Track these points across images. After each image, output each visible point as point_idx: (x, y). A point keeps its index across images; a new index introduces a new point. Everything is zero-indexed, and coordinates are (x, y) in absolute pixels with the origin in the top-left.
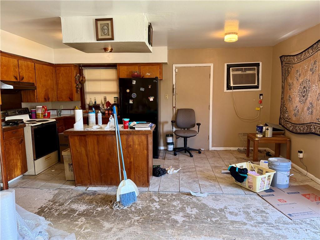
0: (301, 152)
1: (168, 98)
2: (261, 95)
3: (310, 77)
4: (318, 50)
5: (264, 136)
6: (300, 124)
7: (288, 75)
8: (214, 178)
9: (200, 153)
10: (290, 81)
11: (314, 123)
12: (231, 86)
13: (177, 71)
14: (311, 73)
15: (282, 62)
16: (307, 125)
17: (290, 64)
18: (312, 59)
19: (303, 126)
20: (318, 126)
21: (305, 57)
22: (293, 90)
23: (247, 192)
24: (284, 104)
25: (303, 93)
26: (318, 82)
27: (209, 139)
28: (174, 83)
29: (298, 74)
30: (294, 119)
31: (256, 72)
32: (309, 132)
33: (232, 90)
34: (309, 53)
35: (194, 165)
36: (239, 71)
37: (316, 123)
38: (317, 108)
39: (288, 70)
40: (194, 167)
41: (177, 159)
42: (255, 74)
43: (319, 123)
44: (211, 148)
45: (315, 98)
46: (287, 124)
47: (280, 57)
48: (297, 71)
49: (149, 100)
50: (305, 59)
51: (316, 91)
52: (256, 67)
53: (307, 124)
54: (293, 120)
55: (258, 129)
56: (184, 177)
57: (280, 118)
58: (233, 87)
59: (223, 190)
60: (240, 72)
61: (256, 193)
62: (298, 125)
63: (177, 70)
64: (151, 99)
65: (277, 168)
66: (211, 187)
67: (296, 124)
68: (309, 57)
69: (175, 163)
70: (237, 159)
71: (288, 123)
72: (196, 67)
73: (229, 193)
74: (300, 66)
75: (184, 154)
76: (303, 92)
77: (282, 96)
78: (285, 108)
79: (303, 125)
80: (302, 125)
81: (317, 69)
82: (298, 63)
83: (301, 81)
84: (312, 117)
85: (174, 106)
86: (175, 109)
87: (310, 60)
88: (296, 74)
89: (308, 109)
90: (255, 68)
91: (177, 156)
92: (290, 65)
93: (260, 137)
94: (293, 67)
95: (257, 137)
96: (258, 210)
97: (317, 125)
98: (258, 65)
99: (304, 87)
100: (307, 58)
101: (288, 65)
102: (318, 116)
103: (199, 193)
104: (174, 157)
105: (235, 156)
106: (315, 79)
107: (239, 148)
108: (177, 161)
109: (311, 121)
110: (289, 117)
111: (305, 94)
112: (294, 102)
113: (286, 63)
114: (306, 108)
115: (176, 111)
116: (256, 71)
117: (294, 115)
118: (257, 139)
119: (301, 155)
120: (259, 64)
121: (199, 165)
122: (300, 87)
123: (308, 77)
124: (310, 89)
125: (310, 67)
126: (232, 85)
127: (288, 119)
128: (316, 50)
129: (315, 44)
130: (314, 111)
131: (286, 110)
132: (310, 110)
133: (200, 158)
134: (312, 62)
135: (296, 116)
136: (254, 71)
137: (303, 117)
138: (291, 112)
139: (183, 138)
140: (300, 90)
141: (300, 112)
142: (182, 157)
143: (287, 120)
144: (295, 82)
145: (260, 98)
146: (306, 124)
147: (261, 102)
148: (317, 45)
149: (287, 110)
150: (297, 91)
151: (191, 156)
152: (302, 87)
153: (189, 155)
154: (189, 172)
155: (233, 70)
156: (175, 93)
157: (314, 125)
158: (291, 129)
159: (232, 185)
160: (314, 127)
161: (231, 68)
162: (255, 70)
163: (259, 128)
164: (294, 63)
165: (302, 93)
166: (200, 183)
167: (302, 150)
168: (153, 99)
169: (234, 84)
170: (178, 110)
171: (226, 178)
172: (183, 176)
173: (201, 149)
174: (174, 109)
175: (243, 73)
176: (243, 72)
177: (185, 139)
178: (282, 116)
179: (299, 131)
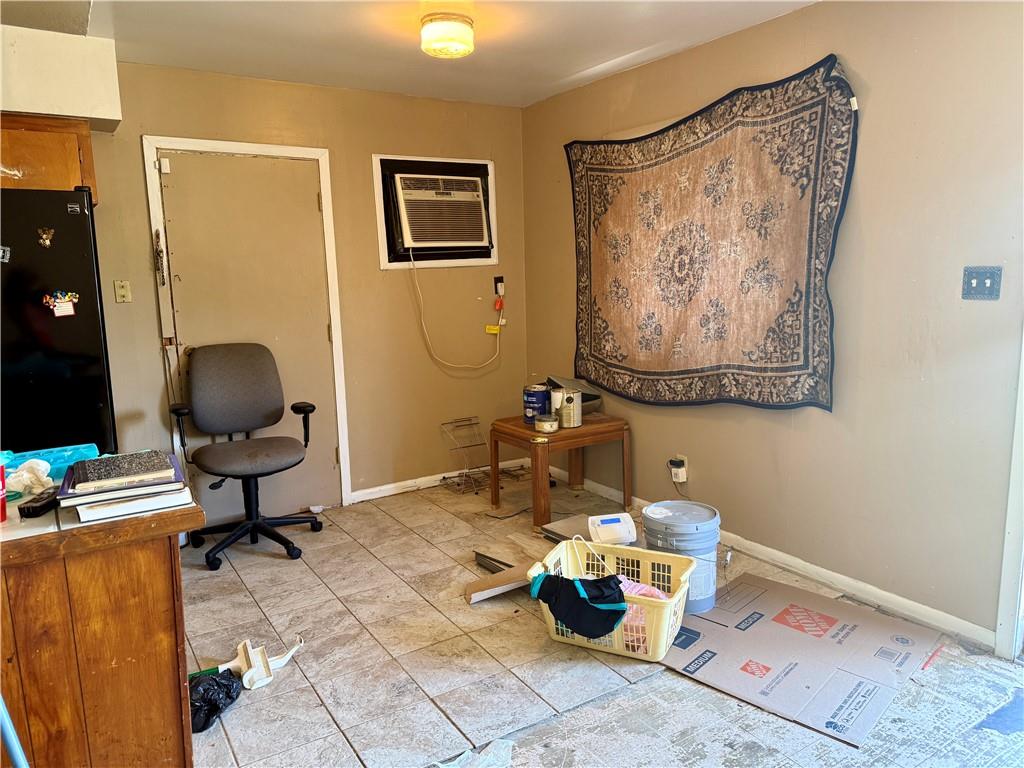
0: (679, 464)
1: (129, 298)
2: (499, 280)
3: (703, 216)
4: (738, 124)
5: (560, 427)
6: (671, 373)
7: (606, 210)
8: (465, 643)
9: (316, 527)
10: (614, 230)
11: (734, 367)
12: (406, 246)
13: (166, 168)
14: (710, 200)
15: (572, 166)
16: (700, 374)
17: (611, 171)
18: (708, 154)
19: (683, 379)
20: (752, 377)
21: (677, 146)
22: (633, 262)
23: (628, 670)
24: (596, 309)
25: (676, 270)
26: (739, 231)
27: (338, 461)
28: (158, 224)
29: (651, 204)
30: (642, 357)
31: (481, 199)
32: (715, 397)
33: (410, 260)
34: (695, 133)
35: (330, 596)
36: (427, 189)
37: (740, 367)
38: (742, 319)
39: (601, 193)
40: (340, 607)
41: (238, 587)
42: (479, 202)
43: (752, 364)
44: (350, 497)
45: (730, 286)
46: (617, 376)
47: (566, 147)
48: (646, 195)
49: (52, 311)
50: (679, 154)
51: (735, 263)
52: (478, 179)
53: (702, 370)
54: (639, 362)
55: (533, 403)
56: (338, 681)
57: (578, 356)
58: (414, 249)
59: (544, 693)
60: (429, 195)
61: (658, 663)
62: (666, 378)
63: (166, 163)
64: (64, 307)
65: (690, 546)
66: (489, 697)
67: (655, 374)
68: (696, 147)
69: (239, 613)
70: (467, 520)
71: (618, 373)
72: (256, 156)
73: (578, 701)
74: (659, 178)
75: (253, 553)
76: (676, 265)
77: (578, 281)
78: (599, 322)
79: (686, 376)
80: (681, 376)
81: (735, 187)
82: (650, 166)
83: (664, 228)
84: (722, 347)
85: (168, 333)
86: (173, 347)
87: (703, 158)
88: (642, 206)
89: (705, 321)
90: (475, 182)
91: (225, 567)
92: (610, 175)
93: (552, 430)
94: (624, 183)
95: (539, 432)
96: (731, 745)
97: (745, 372)
98: (481, 171)
99: (681, 251)
100: (687, 151)
101: (603, 174)
102: (748, 344)
103: (468, 753)
104: (212, 577)
105: (452, 510)
106: (728, 220)
107: (446, 475)
108: (240, 598)
109: (719, 359)
110: (620, 352)
111: (688, 274)
112: (640, 302)
113: (588, 169)
114: (694, 321)
115: (183, 359)
116: (481, 193)
117: (640, 343)
118: (540, 440)
119: (681, 474)
120: (485, 167)
121: (353, 591)
122: (660, 248)
123: (698, 215)
124: (708, 257)
125: (705, 179)
126: (409, 242)
127: (616, 357)
128: (726, 123)
129: (721, 101)
130: (732, 328)
131: (606, 328)
132: (711, 325)
133: (335, 550)
134: (712, 163)
135: (648, 346)
136: (475, 194)
137: (686, 350)
138: (629, 334)
139: (240, 481)
140: (663, 258)
141: (665, 334)
142: (251, 568)
143: (614, 361)
144: (637, 235)
145: (496, 292)
146: (697, 371)
147: (499, 306)
148: (731, 107)
149: (609, 329)
150: (647, 264)
151: (293, 553)
152: (674, 250)
153: (282, 550)
154: (339, 641)
155: (408, 185)
156: (166, 274)
157: (733, 374)
158: (633, 390)
159: (551, 650)
160: (735, 379)
161: (398, 177)
162: (476, 190)
163: (534, 399)
164: (630, 167)
165: (671, 269)
166: (433, 692)
167: (680, 457)
168: (75, 305)
169: (415, 240)
170: (191, 353)
171: (506, 626)
172: (329, 677)
173: (312, 508)
174: (171, 349)
175: (440, 198)
176: (440, 194)
177: (250, 483)
178: (585, 351)
179: (668, 396)
